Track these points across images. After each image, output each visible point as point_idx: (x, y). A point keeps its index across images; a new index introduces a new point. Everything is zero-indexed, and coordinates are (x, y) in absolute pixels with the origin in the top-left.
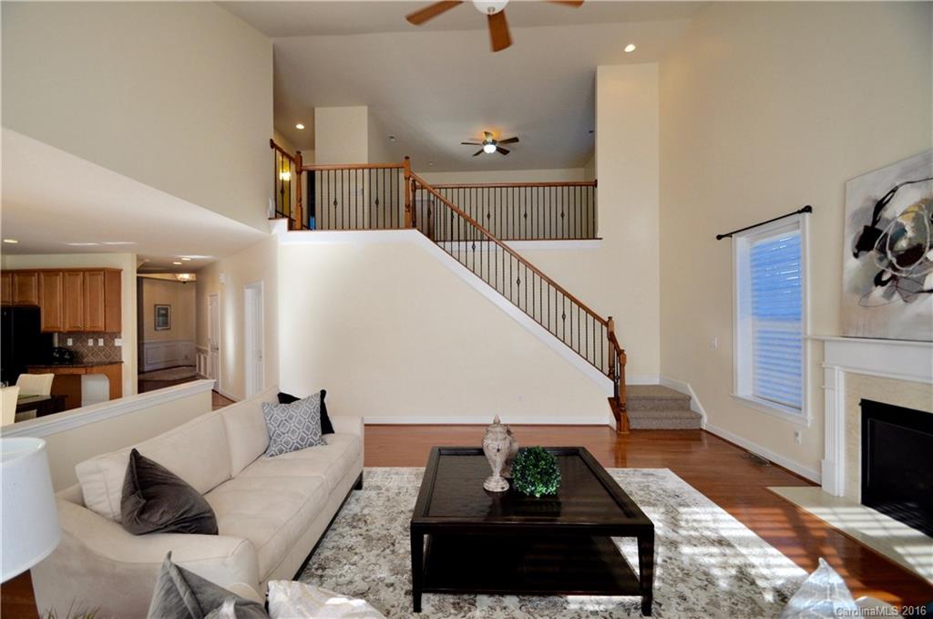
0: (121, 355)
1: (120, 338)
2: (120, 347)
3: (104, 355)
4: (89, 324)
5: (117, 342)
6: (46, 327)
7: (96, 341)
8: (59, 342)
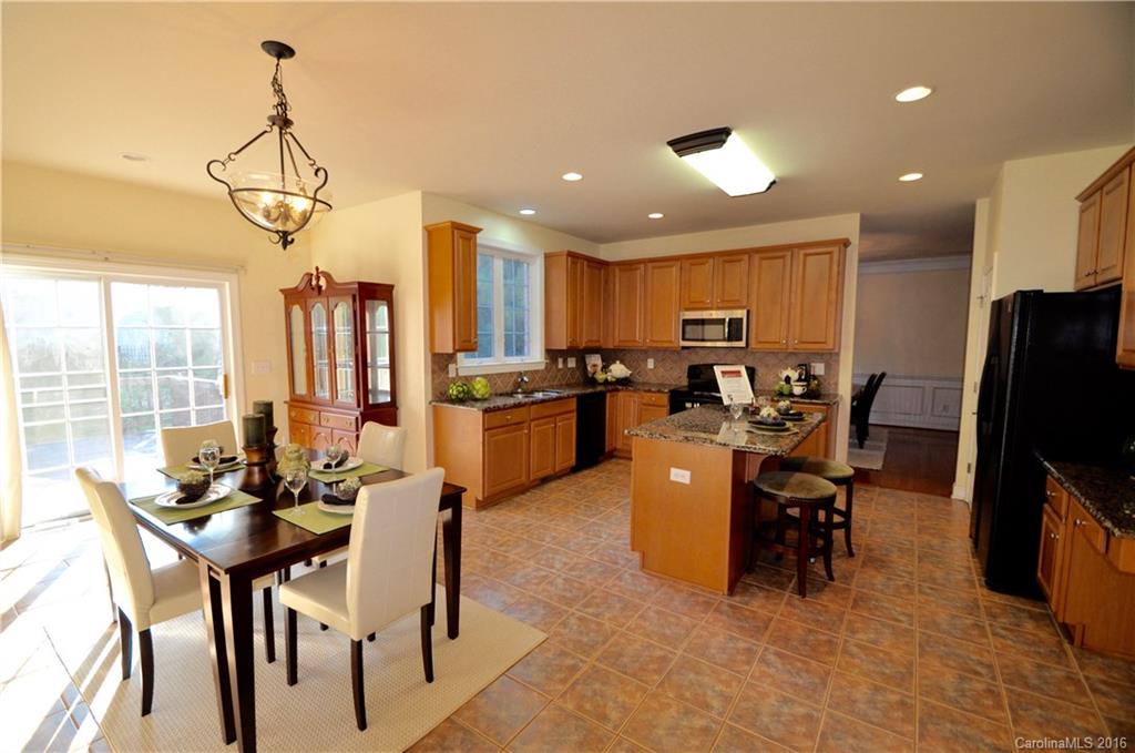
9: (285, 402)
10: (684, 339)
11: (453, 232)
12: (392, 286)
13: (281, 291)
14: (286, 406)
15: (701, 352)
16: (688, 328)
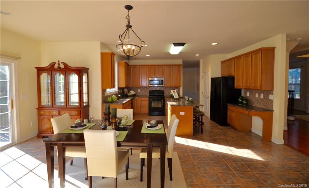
0: (272, 106)
1: (273, 94)
2: (272, 101)
3: (263, 104)
4: (253, 85)
5: (271, 97)
6: (236, 86)
7: (259, 95)
8: (244, 94)
9: (36, 109)
10: (150, 84)
11: (111, 55)
12: (88, 69)
13: (35, 67)
14: (37, 110)
15: (152, 88)
16: (151, 82)
